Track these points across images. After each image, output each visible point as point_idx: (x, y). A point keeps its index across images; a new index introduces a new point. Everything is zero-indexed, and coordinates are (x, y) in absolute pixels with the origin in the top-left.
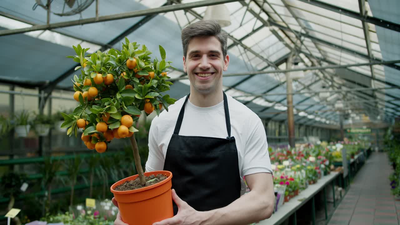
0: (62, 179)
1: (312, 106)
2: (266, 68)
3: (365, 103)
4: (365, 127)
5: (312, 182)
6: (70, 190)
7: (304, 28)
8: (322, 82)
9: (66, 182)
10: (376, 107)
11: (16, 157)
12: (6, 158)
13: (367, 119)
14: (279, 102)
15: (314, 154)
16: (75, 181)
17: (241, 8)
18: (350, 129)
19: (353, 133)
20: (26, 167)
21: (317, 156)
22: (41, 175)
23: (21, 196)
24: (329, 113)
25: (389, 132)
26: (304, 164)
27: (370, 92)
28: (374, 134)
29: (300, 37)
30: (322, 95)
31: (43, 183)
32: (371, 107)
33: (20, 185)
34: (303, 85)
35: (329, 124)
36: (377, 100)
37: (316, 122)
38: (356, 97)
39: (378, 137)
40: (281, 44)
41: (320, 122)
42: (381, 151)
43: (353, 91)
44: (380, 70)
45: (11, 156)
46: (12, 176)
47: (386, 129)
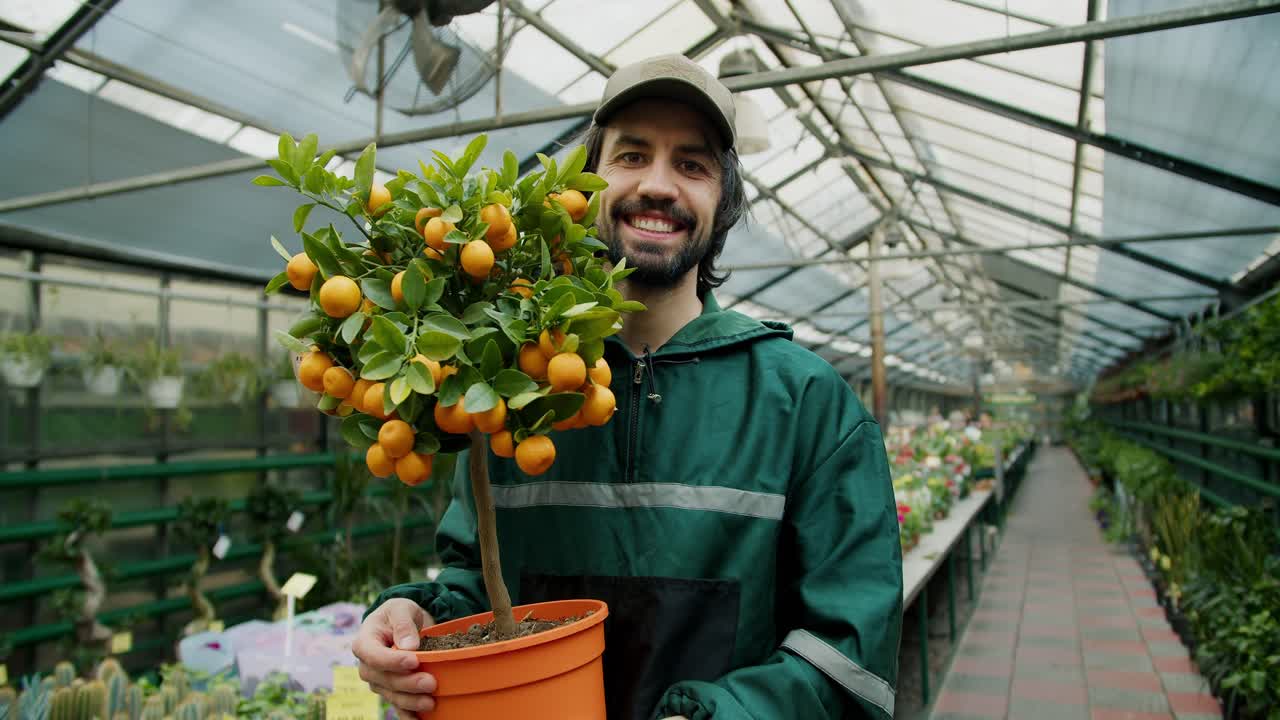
0: (377, 503)
1: (913, 342)
2: (824, 253)
3: (1033, 337)
4: (1022, 391)
5: (940, 515)
6: (393, 530)
7: (923, 162)
8: (940, 289)
9: (386, 511)
10: (1055, 346)
11: (270, 453)
12: (249, 455)
13: (1026, 373)
14: (843, 333)
15: (937, 451)
16: (405, 507)
17: (782, 114)
18: (990, 395)
19: (998, 405)
20: (293, 475)
21: (944, 455)
22: (327, 495)
23: (287, 541)
24: (946, 359)
25: (1082, 400)
26: (918, 474)
27: (1049, 312)
28: (1041, 406)
29: (913, 181)
30: (939, 317)
31: (331, 514)
32: (1041, 346)
33: (287, 516)
34: (899, 294)
35: (945, 384)
36: (1063, 331)
37: (917, 379)
38: (1011, 323)
39: (1049, 412)
40: (861, 200)
41: (926, 380)
42: (1056, 444)
43: (1006, 309)
44: (1086, 261)
45: (262, 450)
46: (270, 495)
47: (1069, 397)
